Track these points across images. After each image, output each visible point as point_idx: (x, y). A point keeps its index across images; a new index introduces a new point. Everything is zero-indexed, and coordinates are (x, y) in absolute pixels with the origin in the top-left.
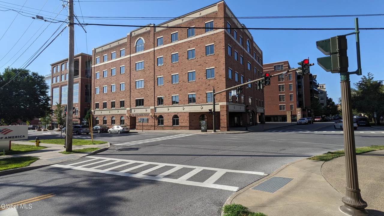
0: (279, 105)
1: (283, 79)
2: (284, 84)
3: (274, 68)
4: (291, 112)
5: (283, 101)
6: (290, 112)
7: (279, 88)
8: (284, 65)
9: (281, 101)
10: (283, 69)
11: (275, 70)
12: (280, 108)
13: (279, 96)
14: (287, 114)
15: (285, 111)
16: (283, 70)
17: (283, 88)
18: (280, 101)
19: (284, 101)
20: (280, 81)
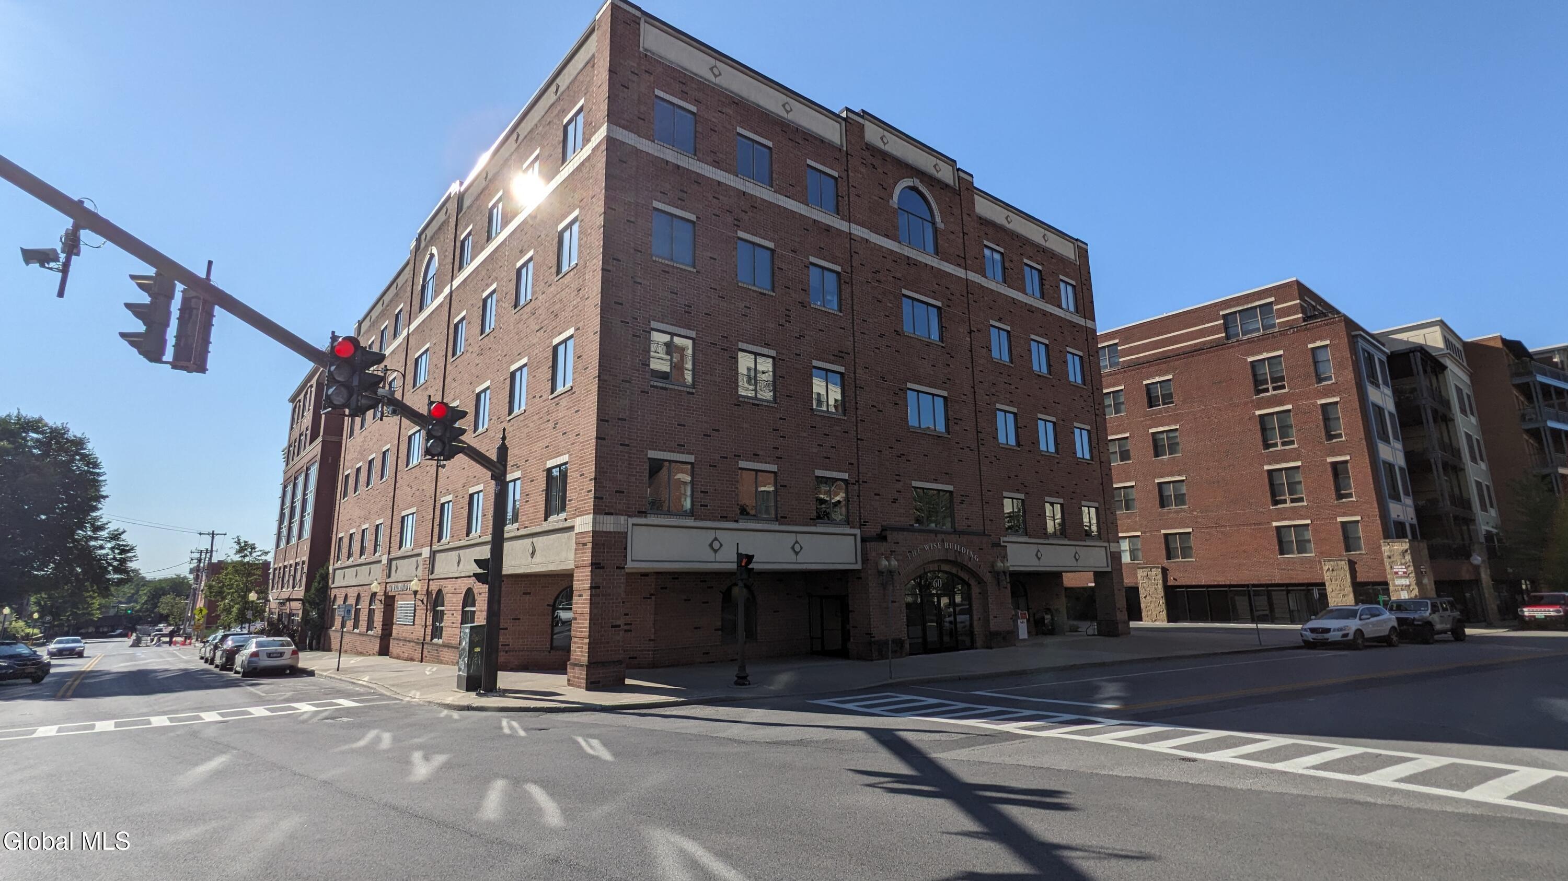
0: (1275, 524)
1: (1282, 379)
2: (1289, 407)
3: (1226, 327)
4: (1352, 564)
5: (1293, 501)
6: (1344, 565)
7: (1264, 430)
8: (1277, 302)
9: (1284, 502)
10: (1274, 326)
11: (1228, 337)
12: (1280, 542)
13: (1266, 475)
14: (1327, 576)
15: (1310, 560)
16: (1277, 330)
17: (1285, 430)
18: (1276, 503)
19: (1301, 500)
20: (1267, 390)
